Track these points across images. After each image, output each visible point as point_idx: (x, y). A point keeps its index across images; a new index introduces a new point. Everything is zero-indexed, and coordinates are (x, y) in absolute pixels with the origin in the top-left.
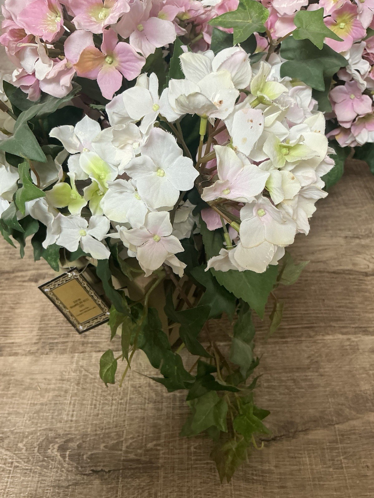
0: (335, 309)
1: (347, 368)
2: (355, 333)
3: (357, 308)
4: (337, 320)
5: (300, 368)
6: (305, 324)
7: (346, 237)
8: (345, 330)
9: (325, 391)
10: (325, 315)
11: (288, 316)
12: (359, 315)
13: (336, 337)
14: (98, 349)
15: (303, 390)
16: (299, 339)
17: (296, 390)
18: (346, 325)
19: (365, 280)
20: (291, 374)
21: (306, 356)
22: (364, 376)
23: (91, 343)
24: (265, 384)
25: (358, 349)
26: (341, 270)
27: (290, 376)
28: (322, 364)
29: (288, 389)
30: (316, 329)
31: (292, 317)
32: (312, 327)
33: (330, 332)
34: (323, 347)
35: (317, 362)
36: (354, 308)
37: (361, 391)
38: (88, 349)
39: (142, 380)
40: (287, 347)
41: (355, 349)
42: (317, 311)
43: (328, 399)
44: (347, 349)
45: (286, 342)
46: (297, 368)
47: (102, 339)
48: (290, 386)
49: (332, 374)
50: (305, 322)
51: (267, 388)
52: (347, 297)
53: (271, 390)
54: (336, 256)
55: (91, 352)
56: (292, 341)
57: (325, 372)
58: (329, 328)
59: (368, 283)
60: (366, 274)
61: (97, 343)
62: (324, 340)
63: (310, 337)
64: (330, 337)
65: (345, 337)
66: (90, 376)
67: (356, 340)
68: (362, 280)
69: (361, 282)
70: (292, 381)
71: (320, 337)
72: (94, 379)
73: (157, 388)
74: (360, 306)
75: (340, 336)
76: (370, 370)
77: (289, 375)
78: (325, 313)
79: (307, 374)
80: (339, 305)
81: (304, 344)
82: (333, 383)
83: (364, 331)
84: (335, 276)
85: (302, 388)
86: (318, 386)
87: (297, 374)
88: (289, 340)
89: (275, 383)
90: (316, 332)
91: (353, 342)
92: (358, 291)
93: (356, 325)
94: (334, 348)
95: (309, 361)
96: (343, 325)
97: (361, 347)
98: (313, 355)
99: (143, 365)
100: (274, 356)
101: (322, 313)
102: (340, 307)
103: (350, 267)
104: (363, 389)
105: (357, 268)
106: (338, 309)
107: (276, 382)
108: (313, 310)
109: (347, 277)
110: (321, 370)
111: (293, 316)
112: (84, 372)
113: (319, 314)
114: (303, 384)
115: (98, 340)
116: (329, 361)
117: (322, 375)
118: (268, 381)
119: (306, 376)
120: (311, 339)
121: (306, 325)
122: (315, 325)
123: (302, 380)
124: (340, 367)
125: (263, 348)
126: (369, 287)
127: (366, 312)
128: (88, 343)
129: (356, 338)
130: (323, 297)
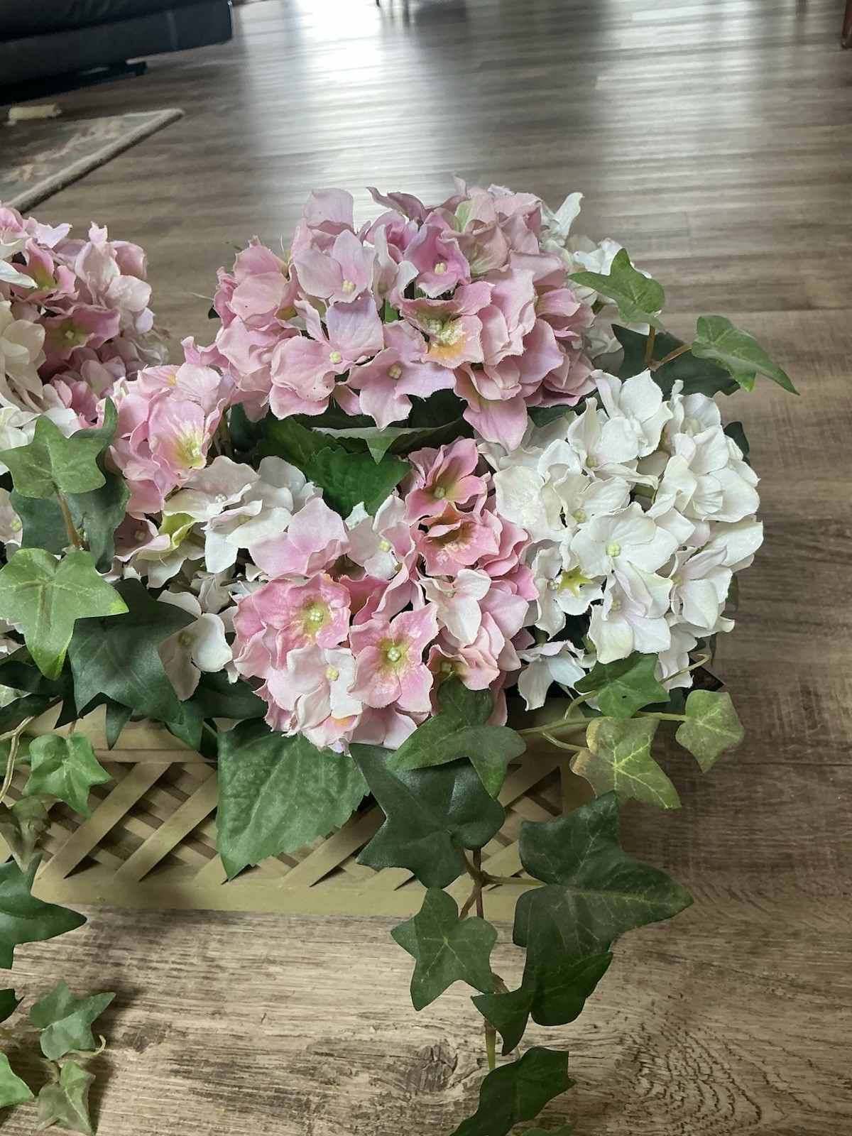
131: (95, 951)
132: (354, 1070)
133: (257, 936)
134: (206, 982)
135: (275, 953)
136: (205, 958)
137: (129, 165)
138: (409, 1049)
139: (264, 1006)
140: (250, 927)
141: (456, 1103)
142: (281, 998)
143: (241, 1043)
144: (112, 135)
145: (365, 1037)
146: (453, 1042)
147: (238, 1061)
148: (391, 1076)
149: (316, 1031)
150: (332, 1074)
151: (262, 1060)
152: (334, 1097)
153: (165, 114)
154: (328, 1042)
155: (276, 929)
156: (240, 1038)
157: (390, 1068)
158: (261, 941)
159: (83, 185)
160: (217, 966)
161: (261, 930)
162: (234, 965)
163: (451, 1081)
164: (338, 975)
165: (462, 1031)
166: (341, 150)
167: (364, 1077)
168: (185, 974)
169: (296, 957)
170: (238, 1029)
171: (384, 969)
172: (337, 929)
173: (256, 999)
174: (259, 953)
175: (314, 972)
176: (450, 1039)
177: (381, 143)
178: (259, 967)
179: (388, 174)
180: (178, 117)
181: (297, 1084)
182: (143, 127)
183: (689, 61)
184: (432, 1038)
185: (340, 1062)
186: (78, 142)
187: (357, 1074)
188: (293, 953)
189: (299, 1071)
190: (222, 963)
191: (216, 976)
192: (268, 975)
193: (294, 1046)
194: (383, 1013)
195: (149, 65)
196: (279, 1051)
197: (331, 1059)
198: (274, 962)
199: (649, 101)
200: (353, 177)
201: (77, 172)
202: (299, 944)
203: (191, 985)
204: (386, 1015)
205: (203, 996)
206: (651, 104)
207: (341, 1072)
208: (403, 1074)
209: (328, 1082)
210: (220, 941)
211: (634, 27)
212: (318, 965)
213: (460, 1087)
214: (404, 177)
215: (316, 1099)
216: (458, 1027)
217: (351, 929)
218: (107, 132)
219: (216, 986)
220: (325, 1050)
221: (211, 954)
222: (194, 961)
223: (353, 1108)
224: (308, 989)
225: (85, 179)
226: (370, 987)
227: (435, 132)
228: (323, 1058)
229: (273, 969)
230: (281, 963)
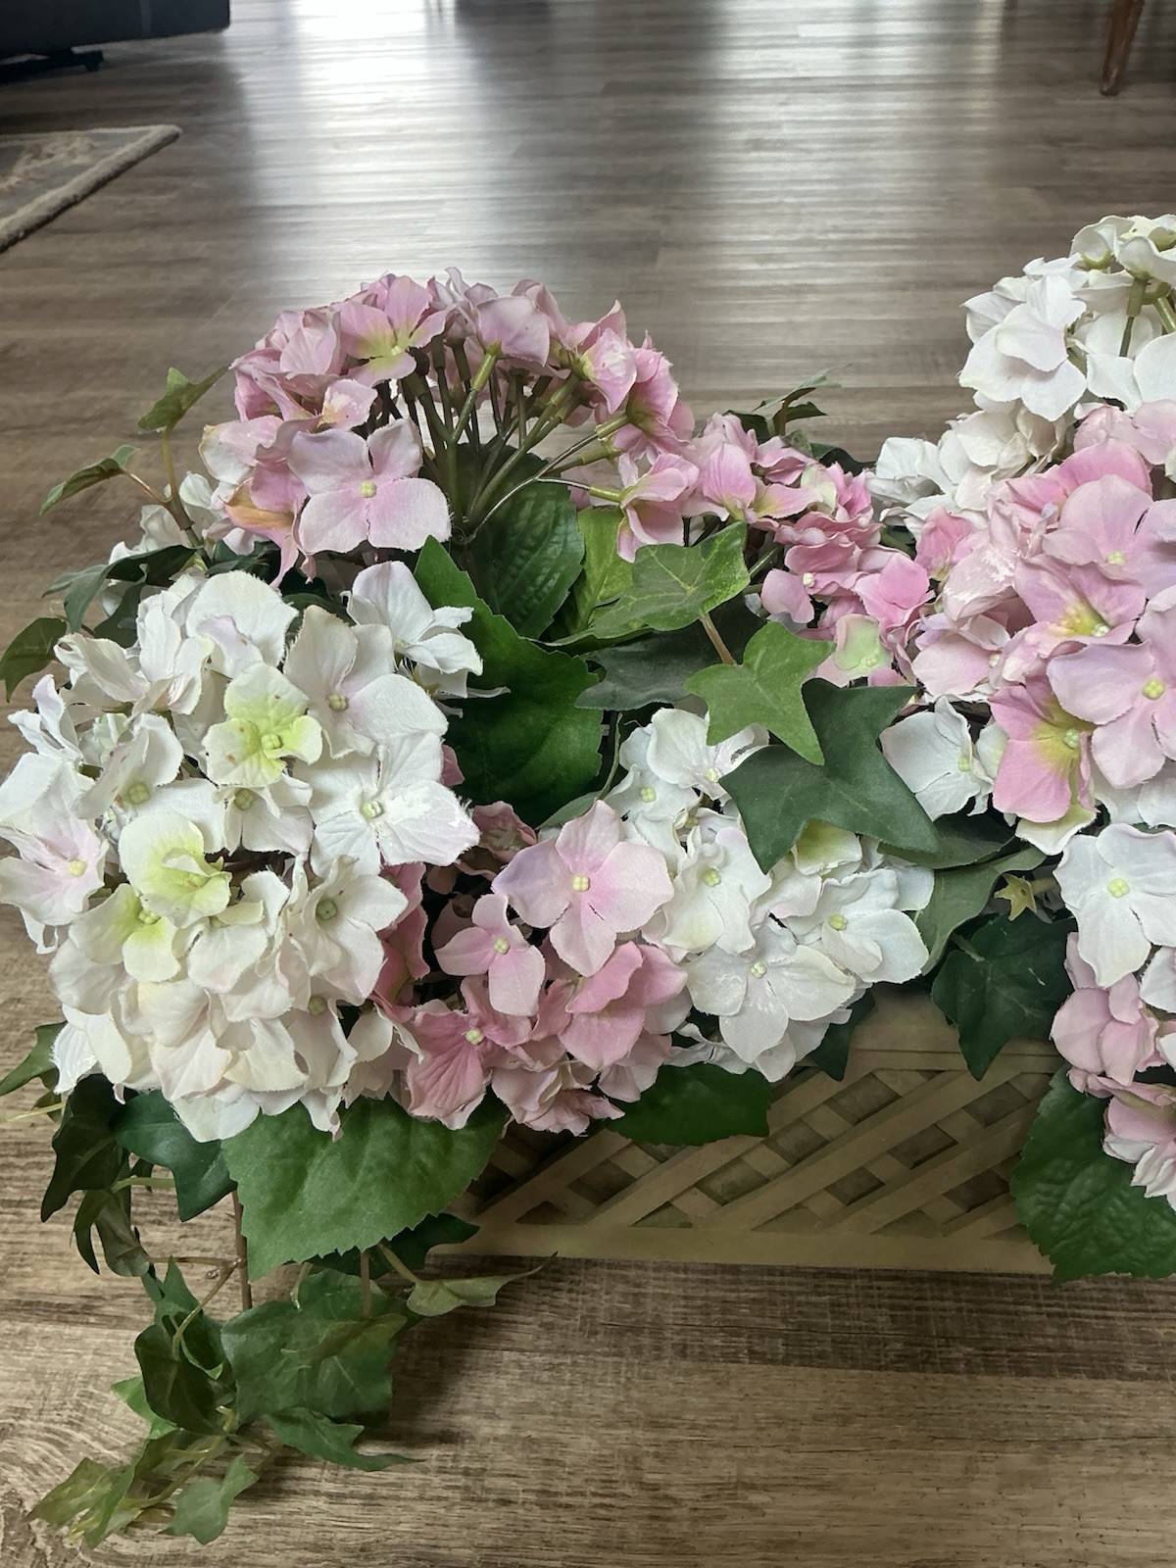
131: (462, 1481)
133: (714, 1446)
134: (656, 1524)
135: (750, 1472)
136: (642, 1485)
137: (118, 206)
139: (760, 1559)
140: (698, 1432)
144: (79, 160)
153: (156, 132)
155: (739, 1433)
158: (722, 1453)
159: (56, 232)
160: (667, 1497)
161: (718, 1435)
162: (691, 1494)
164: (858, 1502)
168: (620, 1513)
169: (786, 1478)
171: (926, 1490)
172: (833, 1429)
173: (743, 1549)
174: (725, 1473)
175: (822, 1500)
178: (733, 1496)
180: (175, 137)
182: (127, 150)
186: (29, 167)
188: (777, 1471)
190: (672, 1492)
191: (668, 1513)
192: (752, 1508)
194: (946, 1560)
195: (106, 56)
198: (753, 1487)
199: (864, 154)
201: (44, 213)
202: (784, 1456)
203: (633, 1530)
205: (658, 1547)
206: (869, 159)
210: (657, 1455)
212: (822, 1487)
217: (856, 1427)
218: (72, 154)
219: (677, 1530)
221: (650, 1478)
222: (627, 1490)
224: (820, 1528)
225: (55, 225)
226: (913, 1520)
229: (756, 1498)
230: (765, 1488)
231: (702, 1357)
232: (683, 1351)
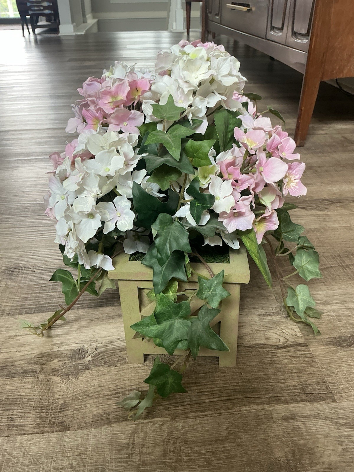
0: (250, 381)
1: (262, 437)
2: (269, 403)
3: (270, 379)
4: (253, 392)
5: (219, 440)
6: (225, 396)
7: (260, 315)
8: (259, 401)
9: (242, 461)
10: (242, 387)
11: (209, 390)
12: (273, 386)
13: (252, 408)
14: (23, 433)
15: (221, 462)
16: (218, 411)
17: (215, 462)
18: (261, 396)
19: (277, 353)
20: (210, 447)
21: (224, 427)
22: (278, 443)
23: (17, 426)
24: (186, 458)
25: (273, 418)
26: (256, 344)
27: (209, 449)
28: (239, 434)
29: (207, 461)
30: (234, 401)
31: (212, 391)
32: (230, 399)
33: (247, 404)
34: (240, 418)
35: (234, 433)
36: (268, 379)
37: (275, 458)
38: (13, 433)
39: (65, 462)
40: (207, 420)
41: (269, 418)
42: (235, 384)
43: (245, 468)
44: (262, 419)
45: (206, 416)
46: (216, 440)
47: (28, 422)
48: (209, 458)
49: (248, 443)
50: (224, 395)
51: (186, 462)
52: (262, 369)
53: (190, 464)
54: (251, 332)
55: (16, 435)
56: (211, 414)
57: (241, 442)
58: (245, 400)
59: (279, 355)
60: (278, 348)
61: (22, 426)
62: (241, 411)
63: (229, 409)
64: (247, 408)
65: (260, 407)
66: (13, 459)
67: (270, 409)
68: (274, 353)
69: (274, 354)
70: (211, 454)
71: (237, 409)
72: (17, 463)
73: (79, 469)
74: (273, 377)
75: (256, 407)
76: (283, 437)
77: (208, 447)
78: (242, 385)
79: (225, 445)
80: (254, 377)
81: (223, 416)
82: (249, 452)
83: (277, 400)
84: (251, 350)
85: (221, 460)
86: (236, 456)
87: (216, 446)
88: (208, 413)
89: (195, 457)
90: (234, 403)
91: (268, 411)
92: (272, 363)
93: (270, 395)
94: (250, 418)
95: (227, 432)
96: (259, 396)
97: (275, 415)
98: (230, 426)
99: (66, 446)
100: (194, 430)
101: (239, 386)
102: (256, 378)
103: (264, 341)
104: (277, 456)
105: (270, 342)
106: (253, 381)
107: (196, 455)
108: (231, 383)
109: (261, 350)
110: (238, 441)
111: (213, 389)
112: (7, 456)
113: (237, 386)
114: (221, 455)
115: (23, 423)
116: (246, 431)
117: (239, 446)
118: (188, 455)
119: (224, 447)
120: (230, 411)
121: (224, 398)
122: (233, 397)
123: (220, 452)
124: (256, 437)
125: (184, 422)
126: (281, 359)
127: (279, 382)
128: (13, 426)
129: (270, 407)
130: (241, 370)
132: (52, 360)
138: (71, 350)
141: (89, 361)
142: (22, 345)
143: (9, 360)
145: (55, 350)
146: (86, 346)
147: (8, 364)
148: (65, 358)
149: (36, 352)
150: (44, 362)
151: (17, 363)
152: (45, 368)
154: (42, 354)
156: (9, 358)
157: (65, 357)
158: (12, 331)
163: (87, 356)
165: (90, 342)
166: (14, 87)
167: (56, 361)
170: (7, 356)
173: (13, 347)
174: (12, 335)
176: (85, 345)
177: (30, 85)
178: (13, 338)
179: (34, 95)
181: (31, 367)
183: (148, 62)
184: (79, 346)
185: (46, 358)
187: (53, 360)
189: (31, 363)
193: (29, 357)
196: (24, 359)
197: (43, 358)
198: (18, 336)
200: (20, 96)
204: (62, 343)
207: (47, 361)
208: (69, 357)
209: (43, 364)
211: (128, 50)
213: (90, 357)
214: (41, 96)
215: (39, 370)
216: (88, 342)
220: (41, 356)
223: (53, 369)
227: (51, 82)
228: (41, 358)
229: (18, 338)
230: (21, 336)
231: (13, 315)
232: (8, 314)
